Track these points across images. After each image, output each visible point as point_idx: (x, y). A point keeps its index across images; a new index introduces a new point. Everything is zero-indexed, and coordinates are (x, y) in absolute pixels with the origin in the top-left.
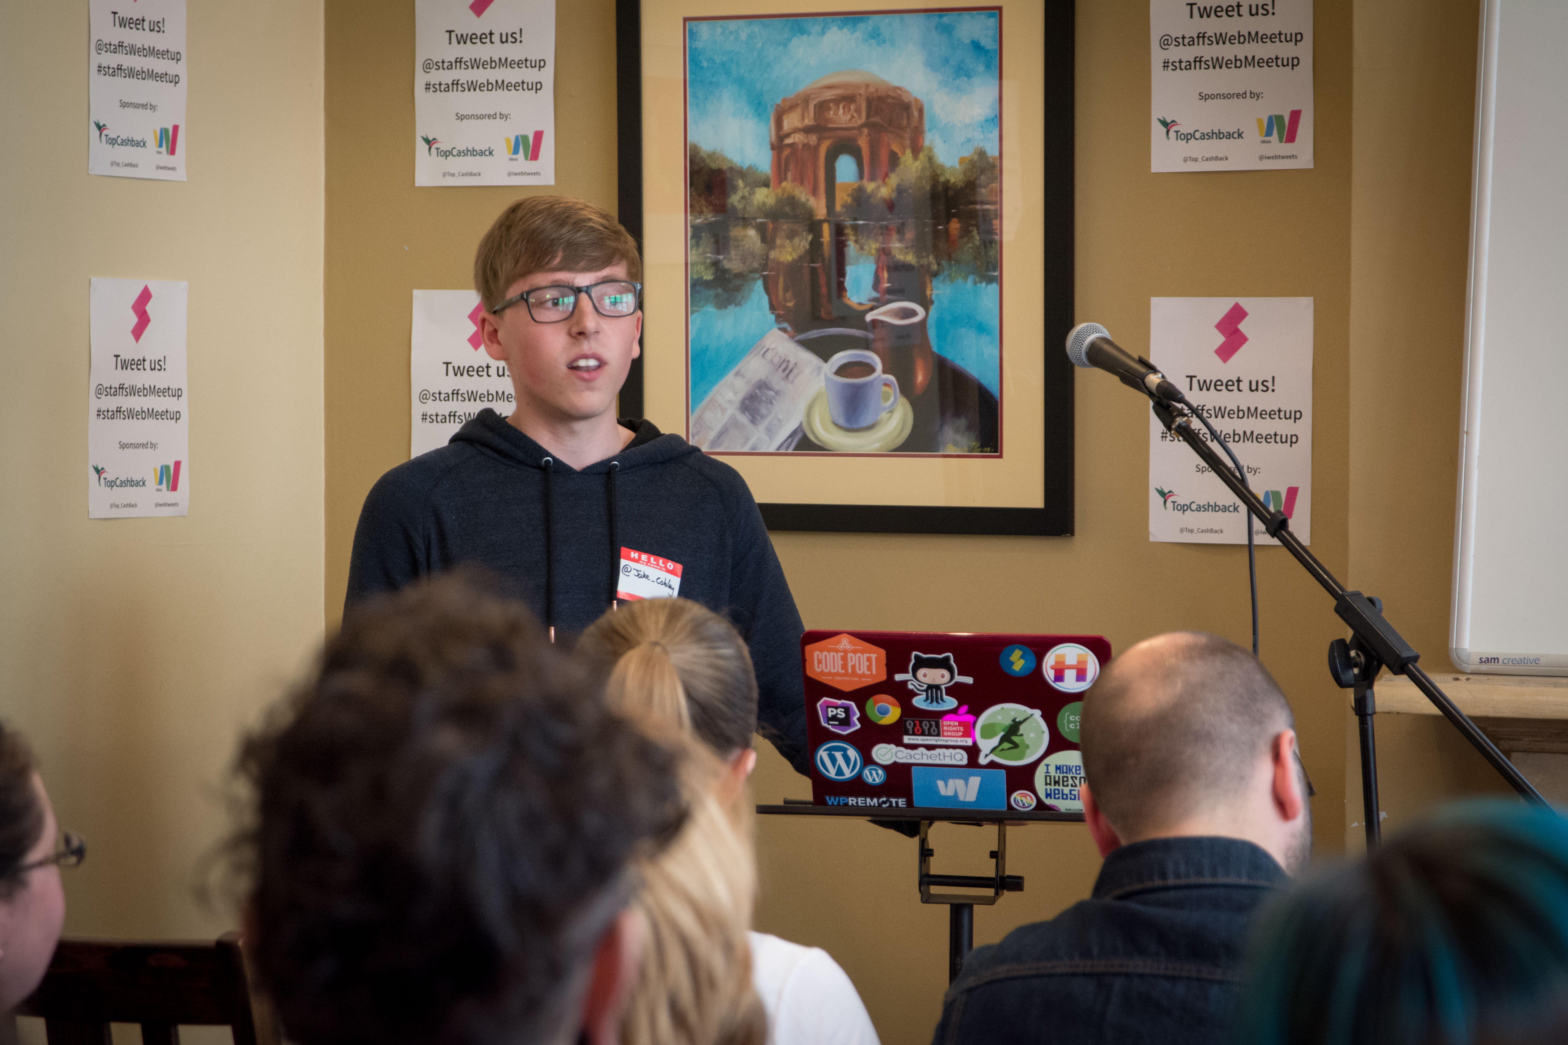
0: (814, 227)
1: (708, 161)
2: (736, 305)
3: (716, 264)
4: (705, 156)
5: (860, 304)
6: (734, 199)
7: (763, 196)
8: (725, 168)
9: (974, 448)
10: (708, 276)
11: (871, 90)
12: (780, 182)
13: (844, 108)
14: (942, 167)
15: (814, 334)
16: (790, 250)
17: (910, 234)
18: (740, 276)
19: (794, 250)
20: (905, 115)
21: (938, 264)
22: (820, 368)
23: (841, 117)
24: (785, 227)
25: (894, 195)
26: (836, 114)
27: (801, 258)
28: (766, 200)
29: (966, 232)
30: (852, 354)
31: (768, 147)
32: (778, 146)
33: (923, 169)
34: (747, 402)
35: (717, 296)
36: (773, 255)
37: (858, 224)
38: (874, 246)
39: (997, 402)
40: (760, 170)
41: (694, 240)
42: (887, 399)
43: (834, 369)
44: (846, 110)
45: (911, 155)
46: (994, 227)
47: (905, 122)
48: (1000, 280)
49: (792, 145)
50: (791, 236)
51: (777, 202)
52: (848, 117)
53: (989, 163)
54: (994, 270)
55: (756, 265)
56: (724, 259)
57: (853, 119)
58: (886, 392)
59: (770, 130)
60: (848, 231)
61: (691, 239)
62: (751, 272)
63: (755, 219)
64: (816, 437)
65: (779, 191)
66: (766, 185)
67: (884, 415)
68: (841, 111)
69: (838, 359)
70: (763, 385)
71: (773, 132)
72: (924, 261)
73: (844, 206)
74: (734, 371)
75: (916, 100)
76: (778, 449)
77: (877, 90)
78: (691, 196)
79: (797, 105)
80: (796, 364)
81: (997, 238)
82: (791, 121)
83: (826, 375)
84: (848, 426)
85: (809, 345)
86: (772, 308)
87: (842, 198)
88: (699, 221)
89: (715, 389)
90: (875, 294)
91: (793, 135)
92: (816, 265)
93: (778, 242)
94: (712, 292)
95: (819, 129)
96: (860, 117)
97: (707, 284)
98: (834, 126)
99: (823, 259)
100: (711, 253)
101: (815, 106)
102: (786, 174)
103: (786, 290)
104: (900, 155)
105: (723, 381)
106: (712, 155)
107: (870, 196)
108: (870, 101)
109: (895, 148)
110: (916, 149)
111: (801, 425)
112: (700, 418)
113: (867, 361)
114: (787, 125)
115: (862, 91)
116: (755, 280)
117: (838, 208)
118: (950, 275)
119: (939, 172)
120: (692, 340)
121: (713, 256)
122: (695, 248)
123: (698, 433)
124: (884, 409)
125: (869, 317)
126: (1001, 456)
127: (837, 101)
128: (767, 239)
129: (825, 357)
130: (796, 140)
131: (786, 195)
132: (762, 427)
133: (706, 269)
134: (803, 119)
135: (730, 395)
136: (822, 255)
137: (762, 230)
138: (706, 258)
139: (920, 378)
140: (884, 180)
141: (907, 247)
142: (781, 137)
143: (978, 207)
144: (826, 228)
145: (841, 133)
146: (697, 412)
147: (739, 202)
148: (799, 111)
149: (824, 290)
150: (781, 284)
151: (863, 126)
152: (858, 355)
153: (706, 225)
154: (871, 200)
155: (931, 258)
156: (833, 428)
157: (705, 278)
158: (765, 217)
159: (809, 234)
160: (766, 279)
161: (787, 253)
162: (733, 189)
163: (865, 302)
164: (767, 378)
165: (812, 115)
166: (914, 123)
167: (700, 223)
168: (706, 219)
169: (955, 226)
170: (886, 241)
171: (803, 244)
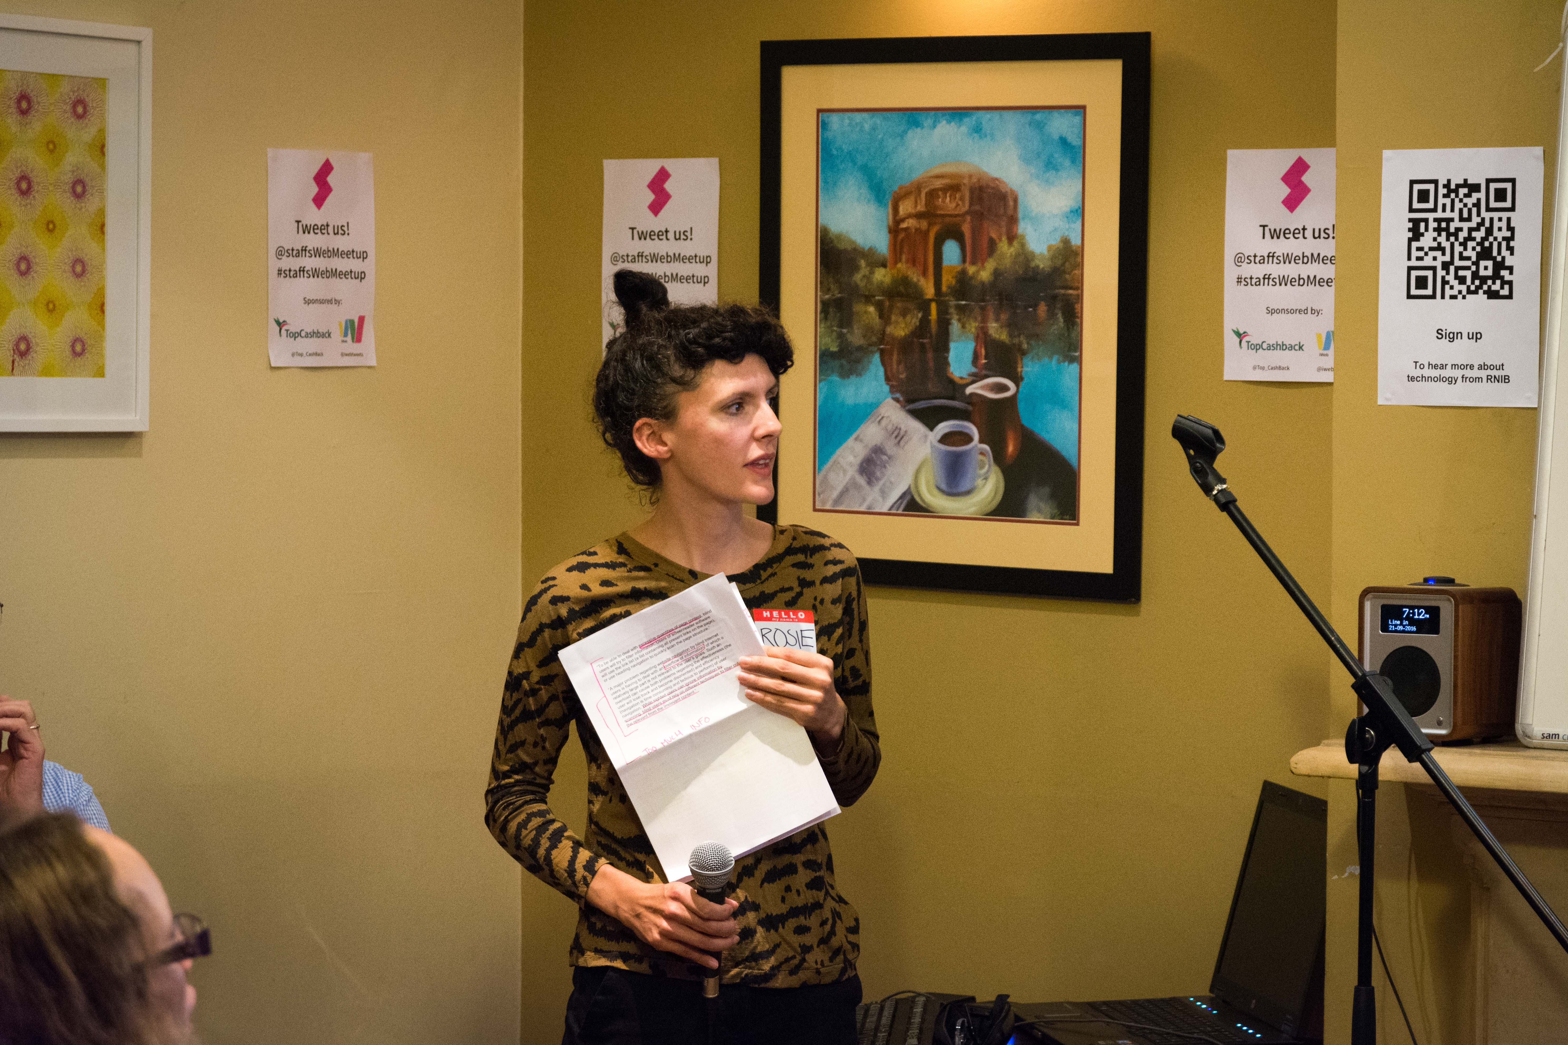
0: (924, 305)
1: (835, 241)
3: (841, 336)
4: (833, 237)
5: (961, 378)
6: (858, 277)
7: (881, 276)
8: (849, 248)
9: (1055, 516)
10: (834, 349)
11: (974, 180)
12: (896, 263)
13: (950, 196)
14: (1033, 253)
15: (921, 405)
16: (903, 326)
17: (1004, 317)
18: (860, 348)
19: (906, 326)
20: (1002, 204)
21: (1028, 343)
22: (926, 436)
23: (948, 205)
24: (899, 305)
25: (992, 278)
26: (943, 202)
27: (912, 334)
28: (883, 279)
29: (1052, 315)
30: (953, 425)
32: (894, 230)
33: (1018, 255)
34: (864, 465)
35: (842, 366)
36: (889, 330)
37: (961, 304)
38: (974, 325)
39: (1076, 473)
40: (879, 251)
42: (982, 467)
43: (939, 437)
44: (953, 198)
45: (1006, 241)
46: (1076, 311)
47: (1002, 211)
48: (1079, 360)
49: (906, 229)
50: (904, 314)
51: (892, 281)
52: (954, 205)
53: (1072, 251)
54: (1076, 352)
55: (874, 339)
56: (848, 332)
57: (958, 208)
58: (981, 461)
59: (888, 214)
60: (952, 310)
61: (820, 314)
63: (874, 296)
64: (922, 499)
65: (894, 271)
66: (884, 265)
67: (980, 482)
68: (948, 199)
69: (942, 428)
70: (878, 450)
71: (891, 217)
72: (1016, 341)
73: (949, 287)
74: (854, 436)
75: (1012, 191)
76: (890, 509)
77: (979, 180)
78: (821, 273)
79: (911, 192)
80: (906, 432)
81: (1078, 320)
82: (905, 208)
83: (931, 443)
84: (949, 490)
85: (917, 414)
86: (888, 379)
87: (948, 280)
88: (827, 297)
89: (839, 452)
90: (974, 370)
91: (907, 220)
92: (925, 341)
93: (893, 318)
94: (836, 363)
95: (929, 215)
96: (964, 206)
97: (833, 355)
98: (942, 212)
99: (931, 335)
100: (837, 327)
101: (926, 193)
102: (901, 254)
103: (899, 363)
104: (997, 241)
105: (844, 445)
106: (839, 237)
107: (972, 278)
108: (972, 190)
109: (994, 235)
110: (1012, 236)
111: (909, 488)
112: (825, 478)
113: (966, 431)
114: (902, 211)
115: (966, 181)
116: (873, 352)
117: (944, 289)
118: (1037, 354)
119: (1030, 258)
121: (838, 330)
122: (824, 322)
123: (823, 492)
124: (980, 477)
125: (969, 390)
126: (1077, 524)
127: (946, 189)
128: (884, 315)
129: (931, 426)
130: (910, 225)
131: (900, 276)
132: (877, 489)
133: (832, 341)
135: (851, 458)
136: (930, 332)
137: (879, 306)
138: (833, 331)
139: (1011, 448)
140: (983, 264)
141: (1001, 327)
142: (897, 221)
143: (1062, 291)
144: (933, 306)
145: (947, 220)
146: (823, 472)
147: (861, 280)
148: (912, 198)
149: (931, 364)
150: (895, 357)
151: (967, 213)
152: (958, 425)
153: (834, 300)
154: (973, 282)
155: (1022, 338)
156: (936, 492)
157: (831, 349)
158: (883, 295)
159: (919, 312)
160: (882, 353)
161: (900, 329)
162: (857, 268)
163: (965, 376)
164: (882, 443)
165: (923, 202)
166: (1010, 212)
167: (829, 300)
168: (833, 295)
169: (1042, 309)
170: (984, 320)
171: (914, 321)
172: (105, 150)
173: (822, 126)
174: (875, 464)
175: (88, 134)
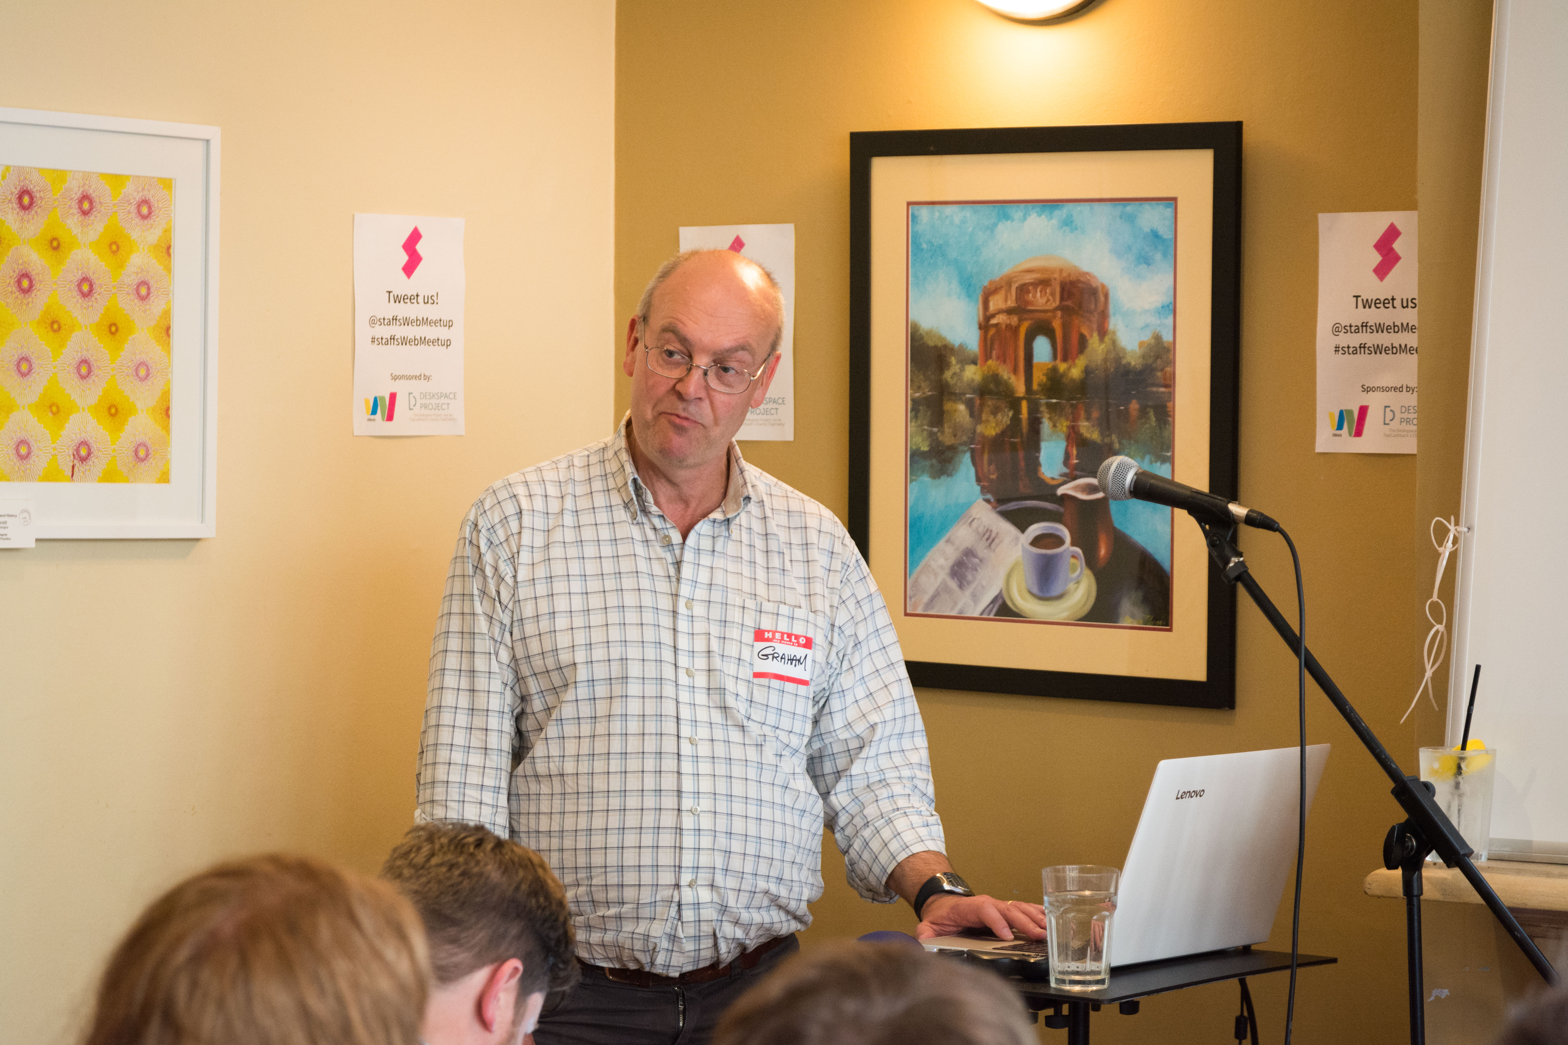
0: (1014, 404)
1: (926, 339)
2: (948, 476)
3: (931, 435)
4: (923, 333)
5: (1053, 479)
6: (948, 375)
7: (972, 374)
8: (940, 345)
9: (1148, 621)
10: (925, 448)
11: (1065, 274)
12: (986, 361)
13: (1041, 292)
14: (1123, 350)
15: (1012, 506)
16: (993, 424)
17: (1095, 414)
18: (951, 448)
19: (997, 425)
20: (1093, 299)
21: (1120, 443)
22: (1017, 539)
23: (1039, 300)
24: (990, 403)
25: (1083, 376)
26: (1034, 296)
27: (1003, 433)
28: (974, 377)
29: (1143, 413)
30: (1045, 527)
31: (976, 326)
32: (984, 326)
33: (1108, 352)
34: (956, 568)
35: (932, 466)
36: (980, 429)
37: (1052, 403)
38: (1065, 424)
39: (1168, 578)
40: (969, 348)
41: (914, 413)
42: (1074, 571)
43: (1030, 540)
44: (1043, 293)
45: (1097, 338)
46: (1168, 409)
47: (1093, 306)
48: (1171, 461)
49: (996, 325)
50: (995, 412)
51: (983, 379)
52: (1044, 300)
53: (1165, 348)
54: (1168, 452)
55: (965, 438)
56: (939, 431)
57: (1049, 303)
58: (1074, 564)
59: (978, 310)
60: (1043, 409)
61: (911, 412)
62: (961, 444)
63: (964, 394)
64: (1014, 604)
65: (985, 368)
66: (974, 362)
67: (1071, 586)
68: (1039, 294)
69: (1034, 530)
70: (969, 553)
71: (981, 313)
72: (1106, 438)
73: (1039, 385)
74: (945, 538)
75: (1103, 286)
76: (981, 614)
77: (1069, 275)
78: (911, 370)
79: (1002, 287)
80: (997, 534)
81: (1170, 419)
83: (1023, 546)
84: (1041, 594)
85: (1007, 515)
86: (978, 480)
87: (1039, 377)
88: (917, 395)
89: (929, 554)
90: (1065, 470)
91: (998, 316)
92: (1016, 440)
93: (984, 417)
94: (927, 463)
95: (1019, 310)
96: (1054, 301)
97: (924, 455)
98: (1033, 308)
99: (1022, 434)
100: (928, 425)
101: (1017, 288)
102: (991, 353)
103: (990, 463)
104: (1088, 337)
105: (935, 548)
106: (929, 333)
107: (1063, 375)
108: (1063, 286)
109: (1085, 331)
110: (1103, 332)
111: (1001, 592)
112: (916, 580)
113: (1058, 533)
114: (992, 307)
115: (1056, 275)
116: (964, 452)
117: (1035, 387)
118: (1129, 454)
119: (1121, 355)
120: (911, 507)
121: (930, 429)
122: (914, 420)
123: (914, 596)
124: (1072, 580)
125: (1060, 491)
126: (1170, 630)
127: (1036, 284)
128: (975, 414)
129: (1023, 528)
130: (1000, 321)
131: (991, 373)
132: (968, 592)
133: (923, 441)
134: (1006, 301)
135: (942, 561)
136: (1021, 431)
137: (970, 404)
138: (923, 430)
139: (1103, 552)
140: (1074, 362)
141: (1093, 426)
142: (988, 317)
143: (1155, 389)
144: (1024, 405)
145: (1038, 315)
146: (914, 575)
147: (952, 378)
148: (1003, 292)
149: (1022, 464)
150: (986, 457)
151: (1057, 309)
152: (1050, 527)
153: (925, 398)
154: (1064, 380)
155: (1114, 437)
156: (1028, 596)
157: (922, 449)
158: (974, 392)
159: (1010, 410)
160: (973, 451)
161: (990, 428)
162: (948, 365)
163: (1056, 477)
164: (972, 546)
165: (1014, 297)
166: (1101, 307)
167: (919, 397)
168: (924, 393)
169: (1134, 406)
170: (1075, 419)
171: (1004, 420)
172: (171, 251)
173: (912, 219)
174: (967, 568)
175: (153, 235)
